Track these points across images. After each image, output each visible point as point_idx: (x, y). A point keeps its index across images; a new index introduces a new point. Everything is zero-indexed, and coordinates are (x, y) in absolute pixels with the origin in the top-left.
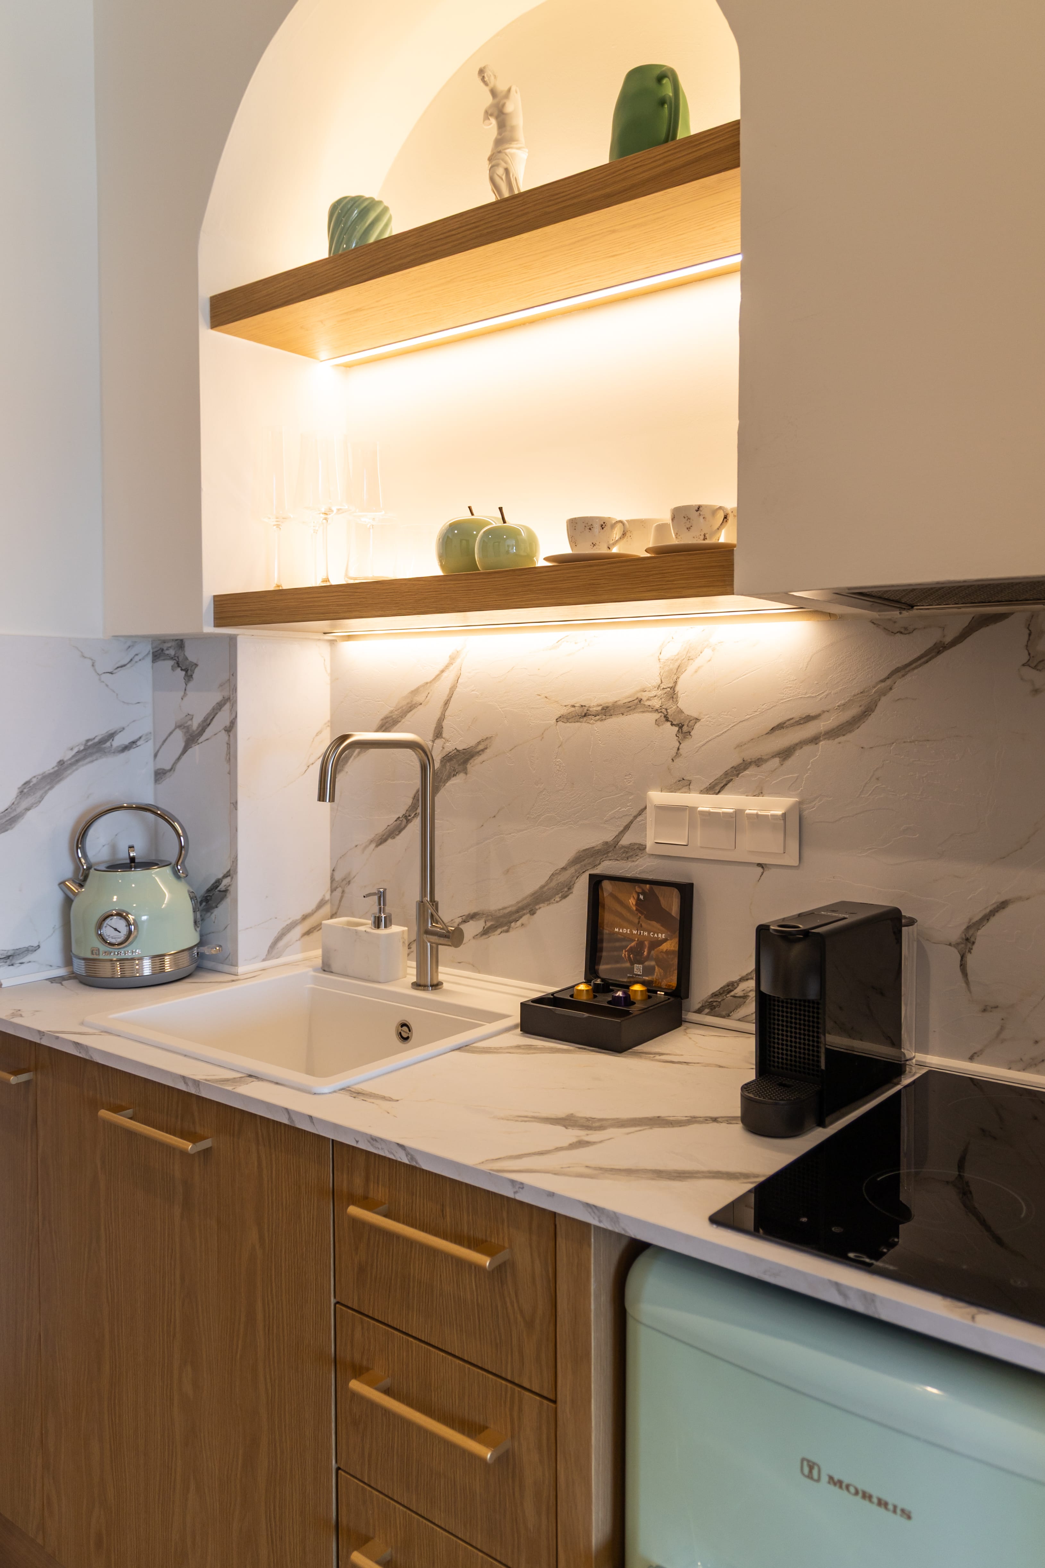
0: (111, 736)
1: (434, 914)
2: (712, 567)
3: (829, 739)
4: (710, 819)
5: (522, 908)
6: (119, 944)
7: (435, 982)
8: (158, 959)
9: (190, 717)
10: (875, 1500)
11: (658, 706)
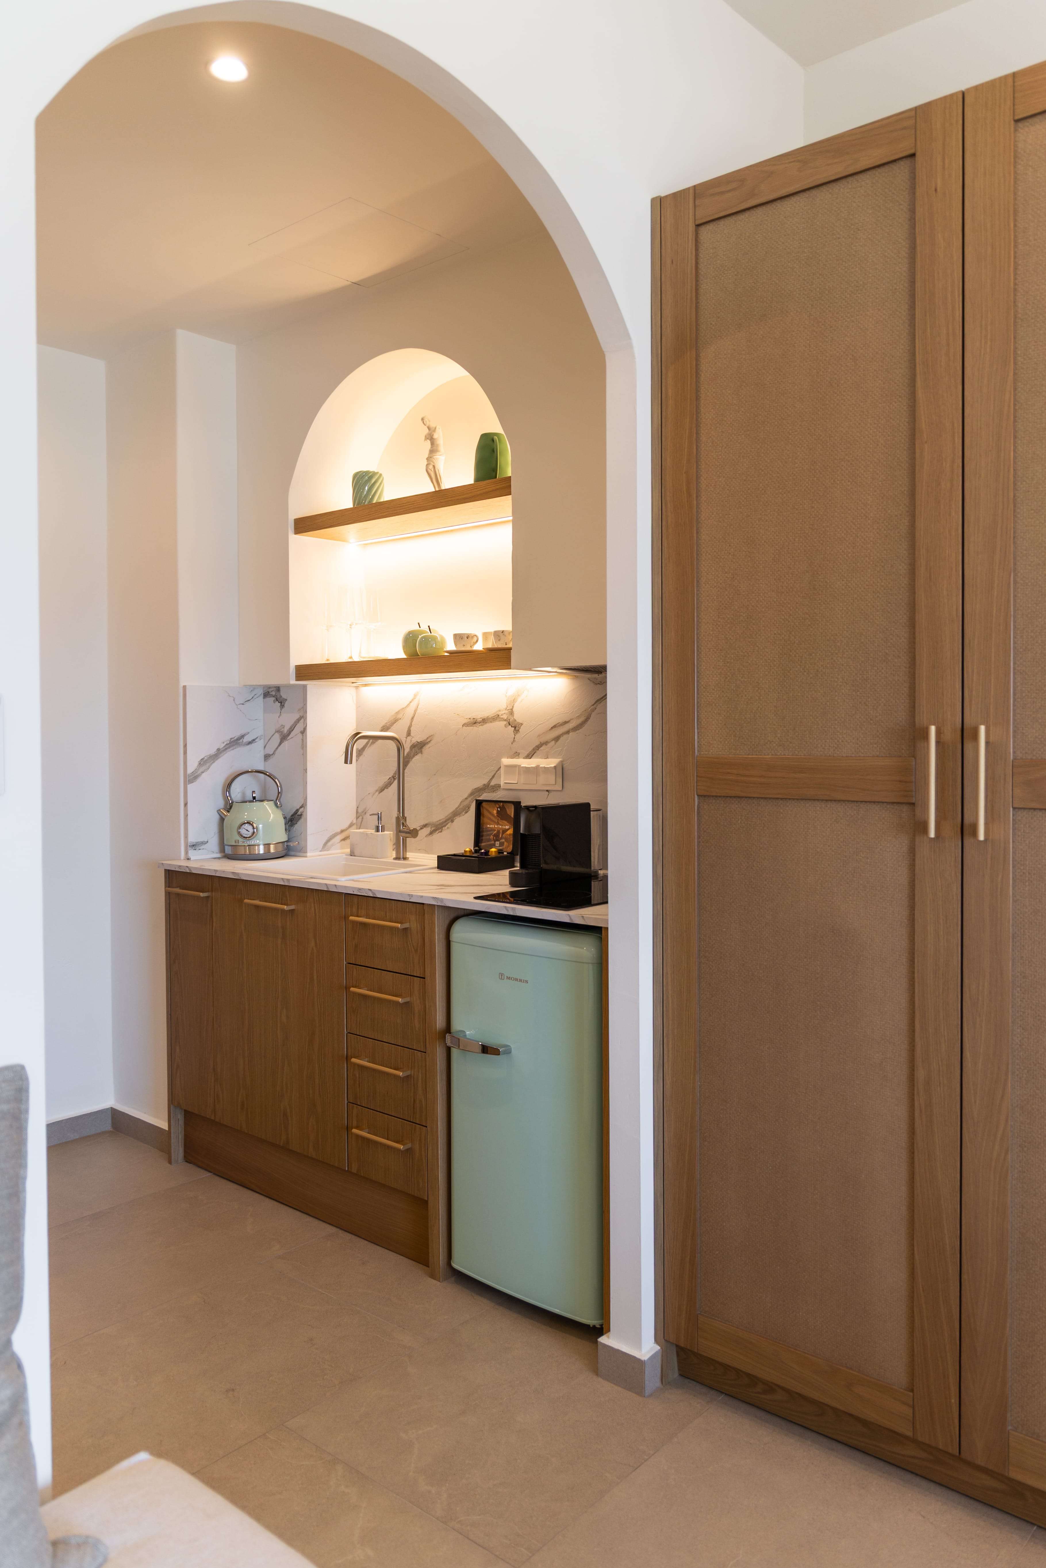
0: (243, 736)
1: (404, 823)
2: (503, 658)
3: (573, 732)
4: (527, 770)
5: (448, 820)
6: (249, 838)
7: (405, 857)
8: (267, 845)
9: (283, 726)
10: (519, 980)
11: (506, 718)
